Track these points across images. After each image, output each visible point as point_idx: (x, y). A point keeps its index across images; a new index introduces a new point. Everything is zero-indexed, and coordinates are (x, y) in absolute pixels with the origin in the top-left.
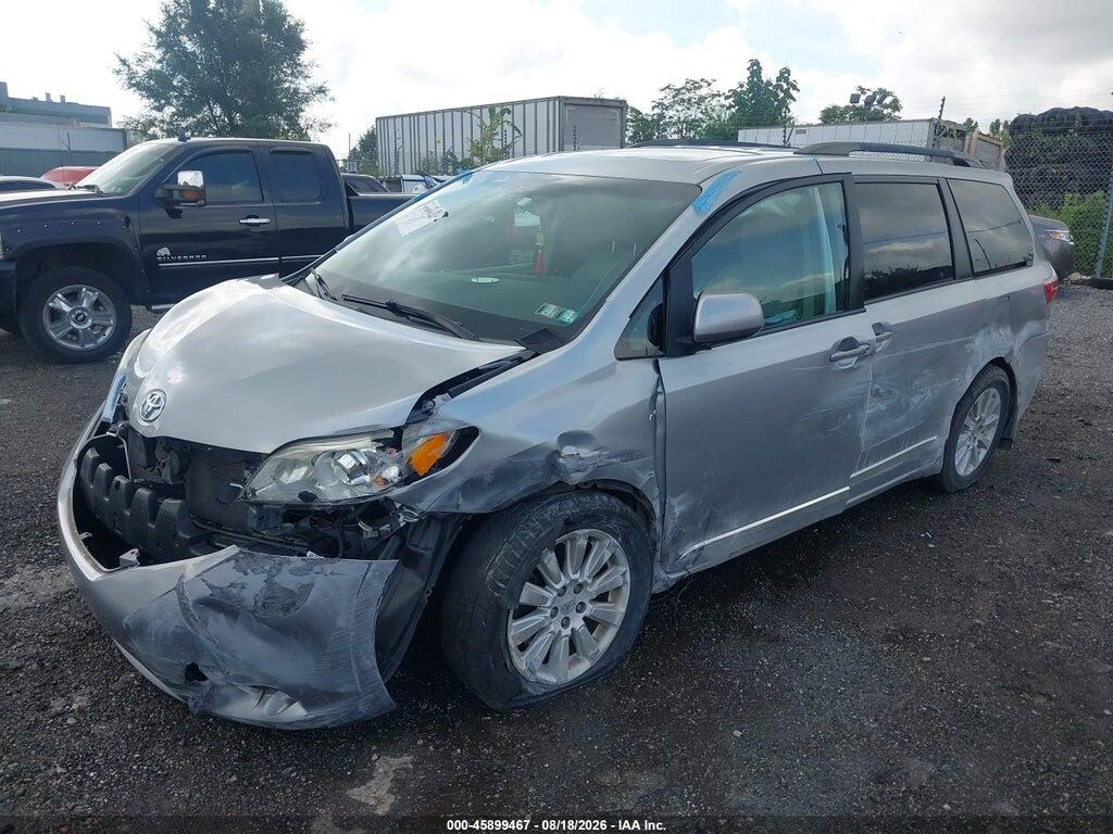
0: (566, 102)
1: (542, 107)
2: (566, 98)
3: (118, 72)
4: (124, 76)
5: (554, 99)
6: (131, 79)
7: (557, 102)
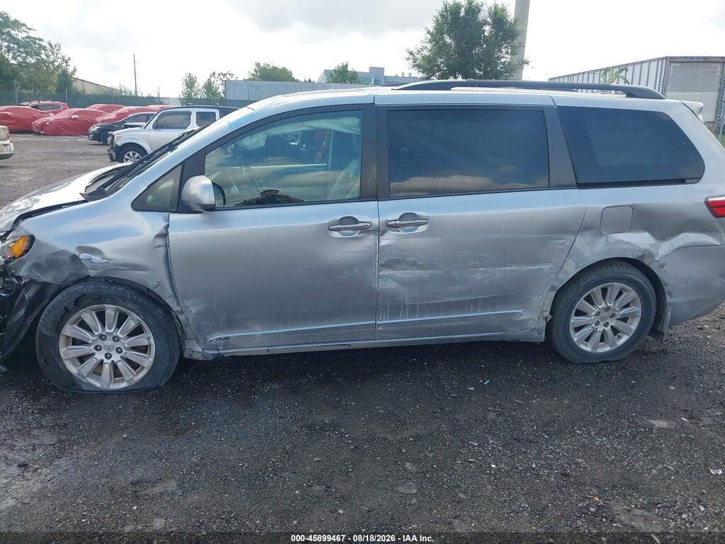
0: (671, 60)
1: (654, 65)
2: (672, 58)
3: (408, 59)
4: (411, 61)
5: (663, 59)
6: (415, 62)
7: (664, 61)
